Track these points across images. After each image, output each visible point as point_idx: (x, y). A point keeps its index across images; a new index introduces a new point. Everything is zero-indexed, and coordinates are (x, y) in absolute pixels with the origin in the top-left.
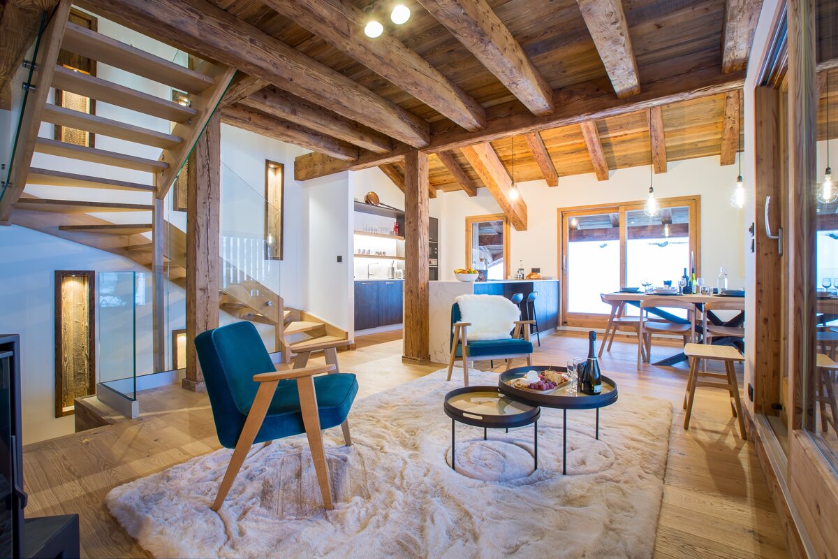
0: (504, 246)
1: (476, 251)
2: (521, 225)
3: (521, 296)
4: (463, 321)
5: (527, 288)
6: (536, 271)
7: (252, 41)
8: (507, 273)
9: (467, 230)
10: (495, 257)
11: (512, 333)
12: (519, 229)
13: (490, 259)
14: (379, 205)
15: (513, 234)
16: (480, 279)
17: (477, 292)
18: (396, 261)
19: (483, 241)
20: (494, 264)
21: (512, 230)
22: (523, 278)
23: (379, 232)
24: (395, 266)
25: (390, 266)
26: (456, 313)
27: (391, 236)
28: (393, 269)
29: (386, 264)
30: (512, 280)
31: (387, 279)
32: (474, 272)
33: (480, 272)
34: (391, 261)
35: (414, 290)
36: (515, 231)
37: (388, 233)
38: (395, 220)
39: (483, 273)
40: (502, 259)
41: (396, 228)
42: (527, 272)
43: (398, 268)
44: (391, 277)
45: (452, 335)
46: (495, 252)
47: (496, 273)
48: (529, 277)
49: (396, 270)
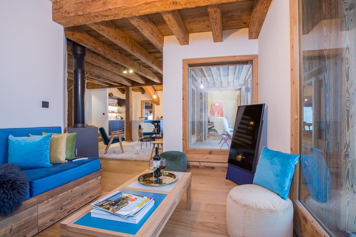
0: (153, 109)
1: (144, 110)
2: (158, 104)
3: (156, 124)
4: (142, 128)
5: (158, 122)
6: (162, 117)
7: (96, 69)
8: (154, 118)
9: (141, 104)
10: (151, 112)
11: (153, 131)
12: (157, 105)
13: (149, 113)
14: (113, 97)
15: (156, 107)
16: (145, 120)
17: (144, 123)
18: (118, 114)
19: (147, 107)
20: (150, 115)
21: (155, 105)
22: (158, 119)
23: (112, 105)
24: (117, 115)
25: (116, 116)
26: (140, 127)
27: (116, 106)
28: (117, 116)
29: (115, 115)
30: (155, 120)
31: (115, 120)
32: (144, 118)
33: (145, 118)
34: (116, 114)
35: (128, 122)
36: (156, 105)
37: (115, 105)
38: (117, 100)
39: (146, 118)
40: (152, 113)
41: (117, 103)
42: (160, 117)
43: (118, 116)
44: (116, 119)
45: (139, 132)
46: (150, 111)
47: (150, 118)
48: (160, 119)
49: (118, 117)
